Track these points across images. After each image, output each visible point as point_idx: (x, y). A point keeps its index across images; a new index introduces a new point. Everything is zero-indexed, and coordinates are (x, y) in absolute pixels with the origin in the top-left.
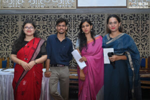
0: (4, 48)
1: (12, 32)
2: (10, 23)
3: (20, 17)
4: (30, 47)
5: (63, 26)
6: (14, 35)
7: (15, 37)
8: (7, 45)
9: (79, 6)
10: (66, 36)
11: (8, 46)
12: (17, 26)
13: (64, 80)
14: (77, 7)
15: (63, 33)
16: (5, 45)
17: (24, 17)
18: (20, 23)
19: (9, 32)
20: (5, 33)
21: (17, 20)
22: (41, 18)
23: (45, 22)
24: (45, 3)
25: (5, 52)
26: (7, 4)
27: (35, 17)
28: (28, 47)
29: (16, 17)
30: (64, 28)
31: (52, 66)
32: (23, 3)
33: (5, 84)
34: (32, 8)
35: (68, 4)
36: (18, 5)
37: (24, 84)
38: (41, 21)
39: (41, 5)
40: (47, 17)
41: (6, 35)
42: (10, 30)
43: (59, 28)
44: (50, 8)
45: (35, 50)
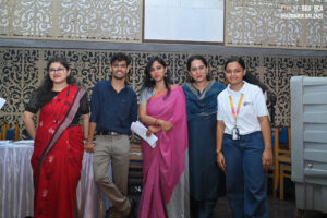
0: (11, 106)
1: (25, 79)
2: (23, 64)
3: (42, 53)
4: (63, 102)
5: (123, 66)
6: (30, 85)
7: (31, 88)
8: (15, 101)
9: (146, 38)
10: (126, 83)
11: (17, 104)
12: (35, 69)
13: (119, 158)
14: (144, 41)
15: (121, 79)
16: (11, 102)
17: (49, 54)
18: (41, 64)
19: (20, 79)
20: (12, 81)
21: (35, 59)
22: (80, 57)
23: (87, 64)
24: (89, 31)
25: (12, 114)
26: (19, 28)
27: (70, 54)
28: (59, 100)
29: (34, 53)
30: (124, 69)
31: (98, 134)
32: (49, 30)
33: (19, 162)
34: (65, 38)
35: (127, 35)
36: (40, 32)
37: (51, 161)
38: (80, 62)
39: (81, 33)
40: (91, 55)
41: (14, 84)
42: (23, 75)
43: (115, 69)
44: (96, 40)
45: (71, 105)
